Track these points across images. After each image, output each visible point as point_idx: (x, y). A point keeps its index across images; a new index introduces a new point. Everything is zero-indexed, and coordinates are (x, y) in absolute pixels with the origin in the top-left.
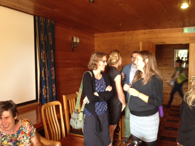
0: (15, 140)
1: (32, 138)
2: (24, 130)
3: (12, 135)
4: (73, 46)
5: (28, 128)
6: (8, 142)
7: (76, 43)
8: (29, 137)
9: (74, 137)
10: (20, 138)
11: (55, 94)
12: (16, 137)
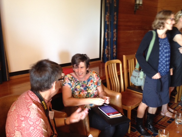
0: (85, 86)
1: (98, 87)
2: (93, 80)
3: (83, 81)
4: (135, 8)
5: (96, 78)
6: (80, 87)
7: (139, 4)
8: (96, 86)
9: (131, 93)
10: (90, 85)
11: (115, 55)
12: (86, 84)
